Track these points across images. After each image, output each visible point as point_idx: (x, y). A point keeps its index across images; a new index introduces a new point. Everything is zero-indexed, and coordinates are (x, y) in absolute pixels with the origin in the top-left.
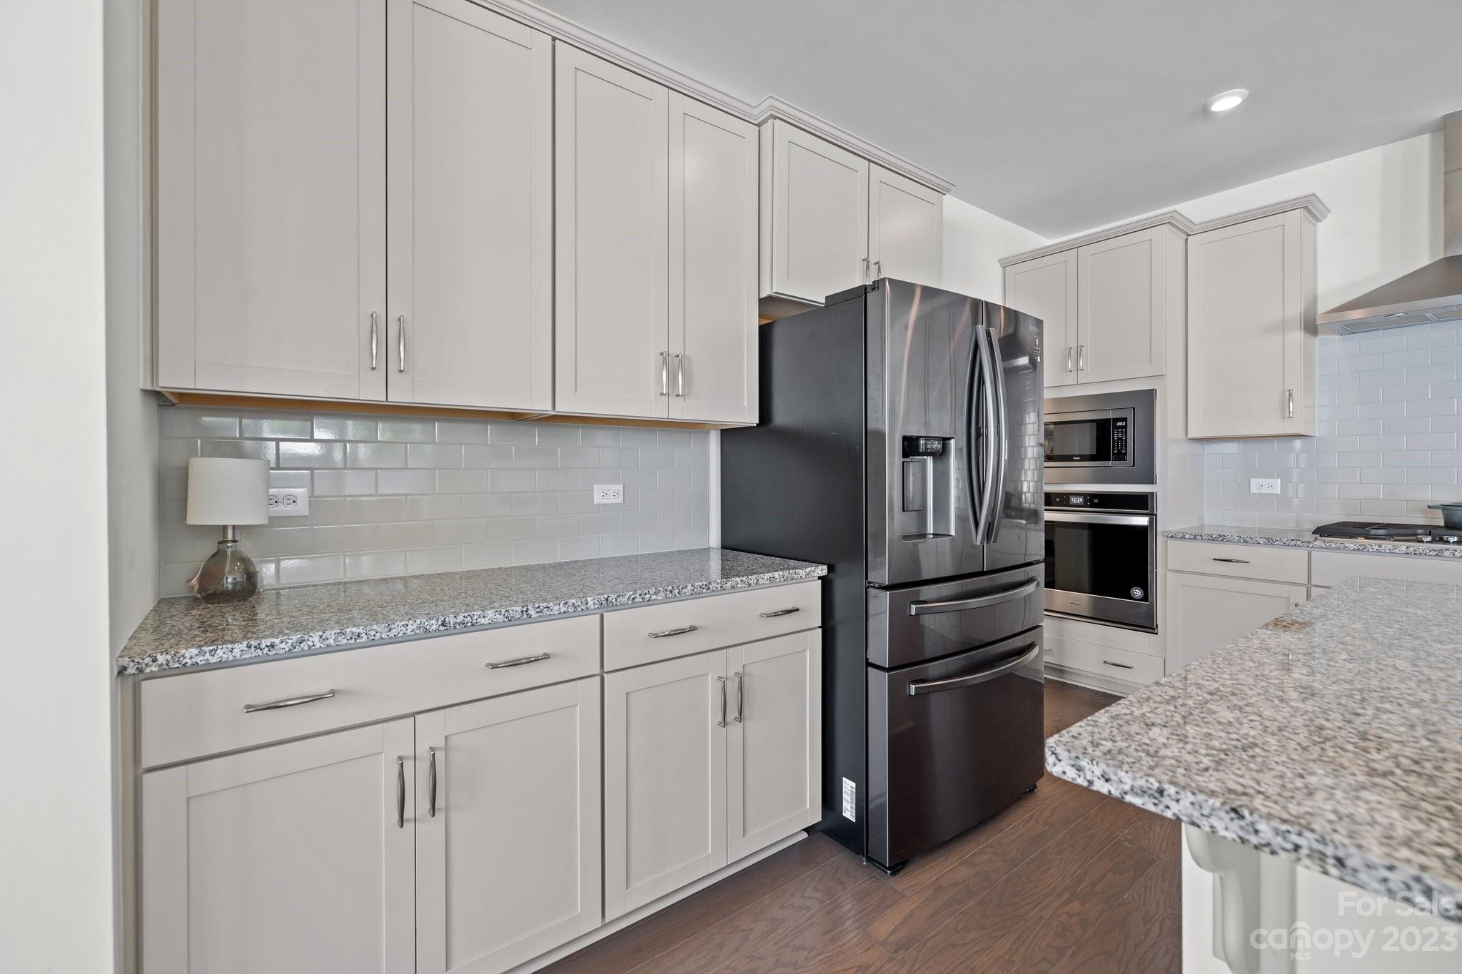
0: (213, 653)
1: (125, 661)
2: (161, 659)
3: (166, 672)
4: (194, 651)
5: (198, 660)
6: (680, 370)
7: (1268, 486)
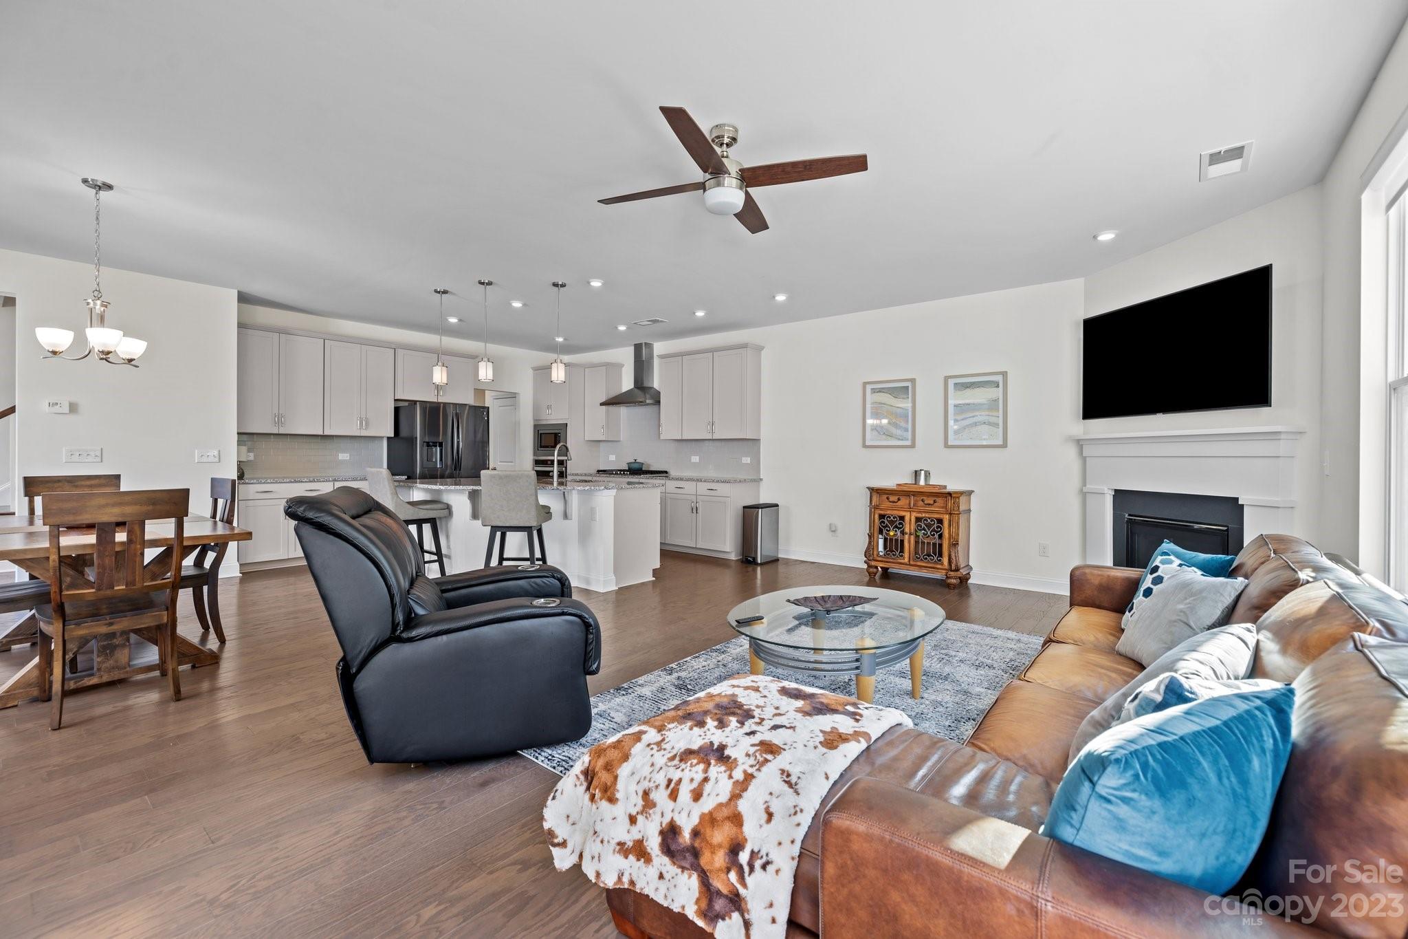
0: (250, 481)
2: (242, 481)
3: (243, 483)
5: (248, 482)
6: (364, 422)
7: (612, 458)
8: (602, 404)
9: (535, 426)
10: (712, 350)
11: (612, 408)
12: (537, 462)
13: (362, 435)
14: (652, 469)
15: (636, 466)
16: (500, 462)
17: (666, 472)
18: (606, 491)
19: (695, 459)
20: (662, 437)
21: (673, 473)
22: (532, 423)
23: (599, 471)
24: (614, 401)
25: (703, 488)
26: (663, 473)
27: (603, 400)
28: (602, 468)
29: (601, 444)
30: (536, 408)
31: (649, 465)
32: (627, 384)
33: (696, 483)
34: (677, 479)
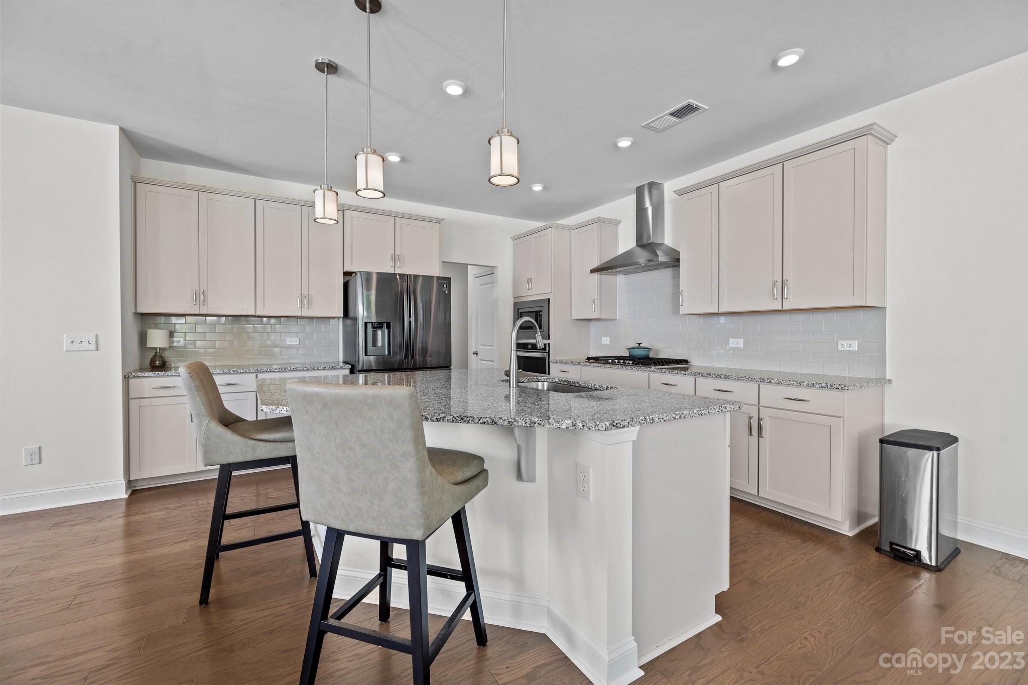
0: (144, 374)
1: (125, 374)
2: (133, 374)
3: (134, 377)
4: (140, 373)
5: (141, 375)
6: (305, 299)
7: (606, 340)
8: (593, 271)
9: (515, 304)
10: (781, 161)
11: (606, 278)
12: (520, 347)
13: (304, 315)
14: (662, 356)
15: (639, 353)
16: (482, 345)
17: (686, 362)
18: (614, 431)
19: (737, 343)
20: (682, 311)
21: (696, 362)
22: (511, 302)
23: (589, 359)
24: (610, 265)
25: (772, 394)
26: (680, 364)
27: (595, 265)
28: (592, 355)
29: (592, 323)
30: (516, 283)
31: (657, 351)
32: (626, 242)
33: (759, 385)
34: (719, 376)
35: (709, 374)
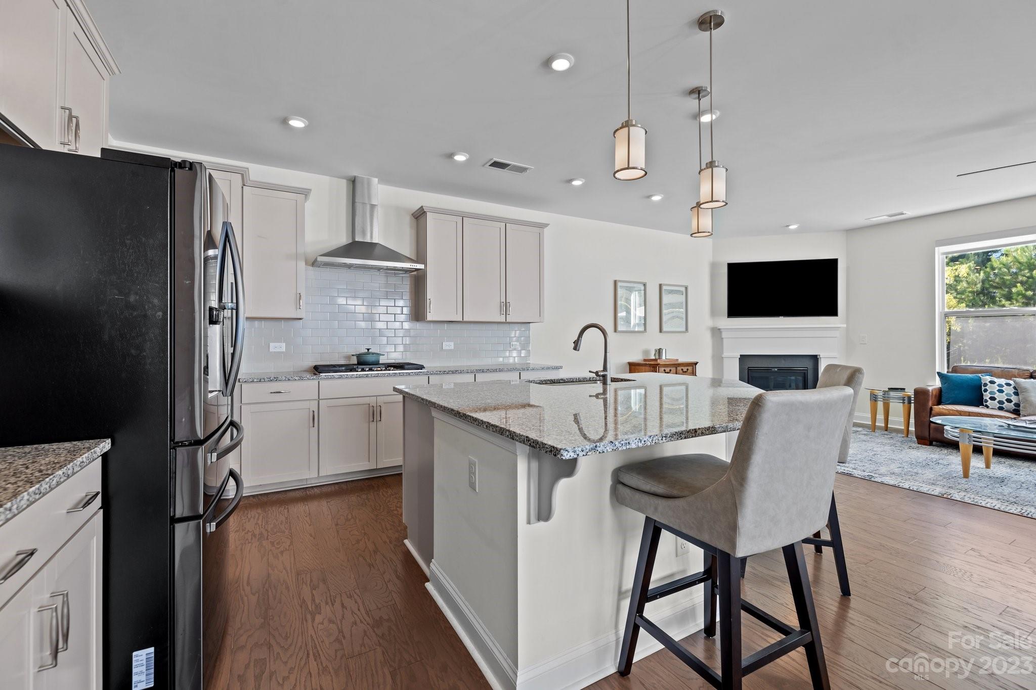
10: (506, 222)
19: (449, 345)
20: (430, 317)
33: (520, 373)
34: (495, 371)
35: (488, 370)
